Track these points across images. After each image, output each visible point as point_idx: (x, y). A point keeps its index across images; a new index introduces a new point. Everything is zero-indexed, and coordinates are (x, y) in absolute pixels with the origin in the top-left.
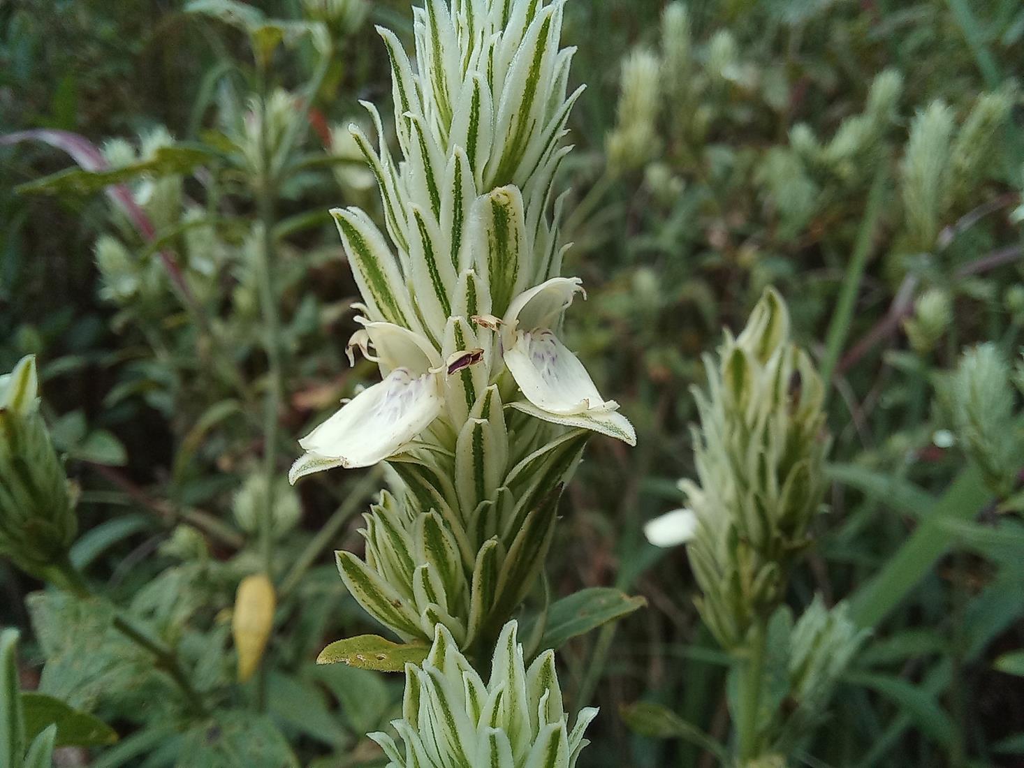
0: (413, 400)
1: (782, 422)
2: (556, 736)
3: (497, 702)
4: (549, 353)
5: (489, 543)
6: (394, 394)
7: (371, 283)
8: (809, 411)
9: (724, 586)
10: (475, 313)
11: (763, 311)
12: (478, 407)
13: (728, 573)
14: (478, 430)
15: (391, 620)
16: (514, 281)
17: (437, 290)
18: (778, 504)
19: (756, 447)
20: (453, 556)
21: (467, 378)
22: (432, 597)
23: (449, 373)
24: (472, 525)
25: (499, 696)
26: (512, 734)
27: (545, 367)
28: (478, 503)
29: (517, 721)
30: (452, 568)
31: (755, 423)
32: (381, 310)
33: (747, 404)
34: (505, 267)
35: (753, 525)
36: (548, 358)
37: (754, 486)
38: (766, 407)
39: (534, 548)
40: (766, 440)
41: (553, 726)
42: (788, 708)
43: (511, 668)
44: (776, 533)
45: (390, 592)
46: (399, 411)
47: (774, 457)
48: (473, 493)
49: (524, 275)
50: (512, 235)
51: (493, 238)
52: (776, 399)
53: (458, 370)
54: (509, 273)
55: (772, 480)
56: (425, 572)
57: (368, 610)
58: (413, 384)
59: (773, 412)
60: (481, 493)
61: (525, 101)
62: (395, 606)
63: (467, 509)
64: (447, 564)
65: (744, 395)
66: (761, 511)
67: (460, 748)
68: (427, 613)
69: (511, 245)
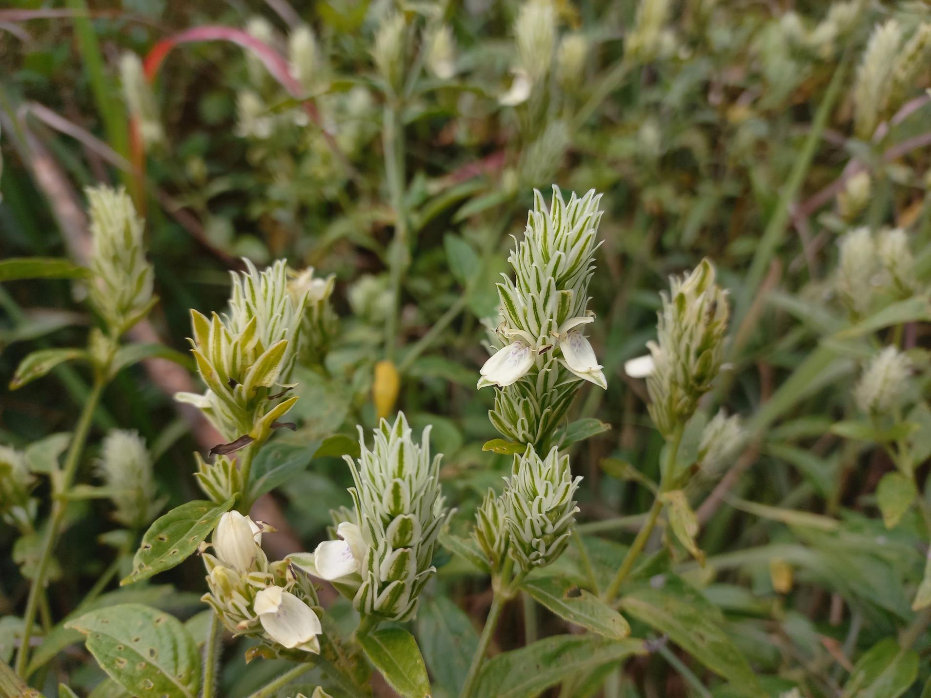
0: (523, 359)
1: (701, 330)
2: (568, 486)
3: (548, 472)
4: (578, 342)
5: (547, 410)
6: (515, 354)
7: (508, 307)
8: (718, 323)
9: (665, 402)
10: (551, 330)
11: (699, 271)
12: (548, 364)
13: (667, 396)
14: (547, 373)
15: (505, 433)
16: (567, 314)
17: (536, 318)
18: (694, 368)
19: (685, 340)
20: (532, 412)
21: (545, 356)
22: (524, 428)
23: (539, 354)
24: (540, 401)
25: (549, 470)
26: (552, 481)
27: (576, 349)
28: (543, 394)
29: (554, 477)
30: (531, 416)
31: (686, 328)
32: (511, 317)
33: (683, 319)
34: (564, 311)
35: (681, 378)
36: (577, 344)
37: (683, 358)
38: (693, 321)
39: (564, 409)
40: (691, 337)
41: (568, 483)
42: (694, 470)
43: (554, 460)
44: (691, 382)
45: (508, 425)
46: (517, 362)
47: (695, 345)
48: (542, 390)
49: (571, 313)
50: (568, 301)
51: (560, 304)
52: (699, 318)
53: (543, 354)
54: (566, 312)
55: (692, 357)
56: (522, 420)
57: (498, 429)
58: (523, 351)
59: (697, 325)
60: (545, 390)
61: (579, 255)
62: (509, 430)
63: (539, 395)
64: (530, 415)
65: (682, 314)
66: (685, 371)
67: (534, 485)
68: (522, 435)
69: (567, 304)
